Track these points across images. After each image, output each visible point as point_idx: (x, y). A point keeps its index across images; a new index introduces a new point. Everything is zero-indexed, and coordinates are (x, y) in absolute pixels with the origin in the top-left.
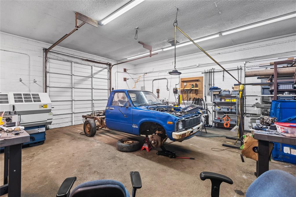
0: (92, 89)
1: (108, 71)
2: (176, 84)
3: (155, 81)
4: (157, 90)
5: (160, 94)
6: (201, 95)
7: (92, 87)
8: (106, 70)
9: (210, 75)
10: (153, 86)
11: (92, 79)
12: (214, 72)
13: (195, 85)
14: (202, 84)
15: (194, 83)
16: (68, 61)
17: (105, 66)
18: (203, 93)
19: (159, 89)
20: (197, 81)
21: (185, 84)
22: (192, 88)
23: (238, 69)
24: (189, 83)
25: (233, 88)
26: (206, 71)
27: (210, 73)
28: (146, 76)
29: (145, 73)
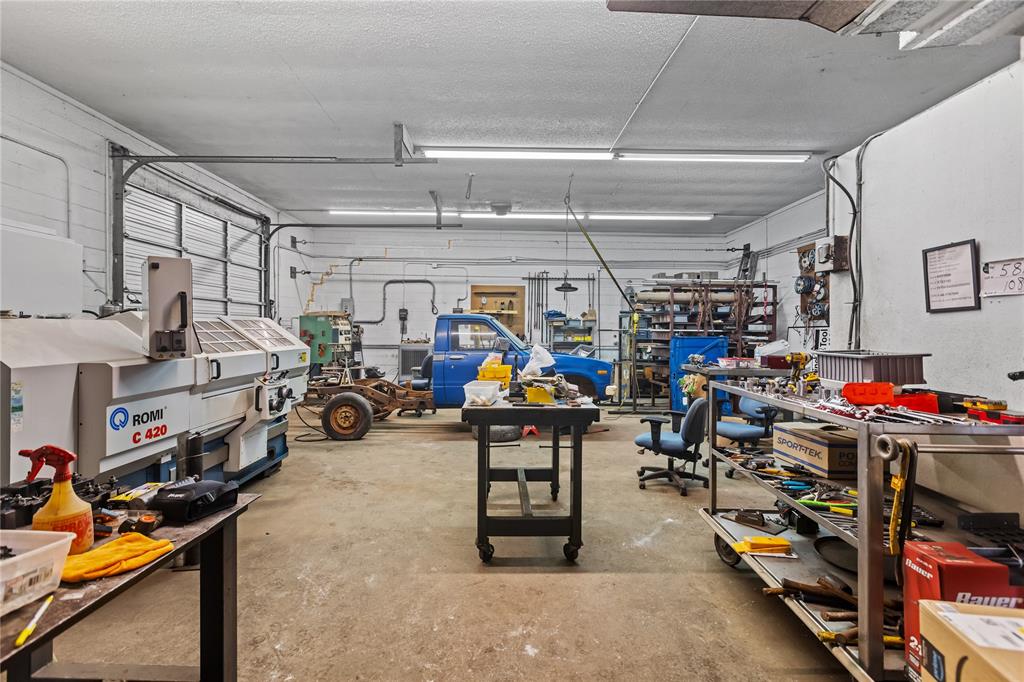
0: (226, 303)
1: (261, 243)
2: (459, 300)
3: (392, 285)
4: (401, 310)
5: (409, 324)
6: (520, 326)
7: (226, 296)
8: (255, 239)
9: (539, 284)
10: (385, 299)
11: (226, 266)
12: (547, 279)
13: (507, 303)
14: (523, 302)
15: (506, 300)
16: (168, 197)
17: (252, 224)
18: (523, 324)
19: (406, 311)
20: (513, 294)
21: (484, 300)
22: (503, 312)
23: (589, 279)
24: (494, 299)
25: (584, 315)
26: (532, 276)
27: (539, 280)
28: (358, 267)
29: (356, 259)
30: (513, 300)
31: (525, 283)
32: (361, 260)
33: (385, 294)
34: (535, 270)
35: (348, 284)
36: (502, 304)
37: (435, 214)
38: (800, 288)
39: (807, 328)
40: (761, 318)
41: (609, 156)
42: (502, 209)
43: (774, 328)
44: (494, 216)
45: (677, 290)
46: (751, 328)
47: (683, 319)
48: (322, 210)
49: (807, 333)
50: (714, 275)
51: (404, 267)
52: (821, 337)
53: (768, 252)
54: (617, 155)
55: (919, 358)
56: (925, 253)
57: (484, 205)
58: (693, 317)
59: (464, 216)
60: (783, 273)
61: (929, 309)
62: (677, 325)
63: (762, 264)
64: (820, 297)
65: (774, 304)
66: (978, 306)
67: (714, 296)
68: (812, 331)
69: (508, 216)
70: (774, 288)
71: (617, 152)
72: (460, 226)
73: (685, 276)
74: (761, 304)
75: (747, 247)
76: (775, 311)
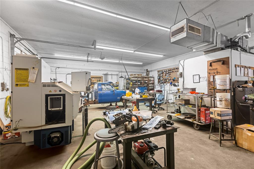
3: (68, 75)
12: (108, 75)
21: (93, 79)
22: (98, 82)
23: (117, 75)
24: (96, 79)
25: (116, 83)
26: (105, 74)
27: (106, 75)
28: (58, 70)
29: (58, 68)
30: (100, 79)
31: (103, 75)
32: (59, 68)
33: (66, 77)
34: (105, 72)
35: (55, 74)
36: (98, 80)
37: (87, 58)
38: (158, 78)
39: (159, 85)
40: (152, 83)
41: (133, 52)
42: (102, 59)
43: (154, 85)
44: (100, 60)
45: (138, 78)
46: (150, 85)
47: (139, 84)
48: (52, 54)
49: (159, 86)
50: (141, 75)
51: (72, 70)
52: (162, 87)
53: (151, 71)
54: (134, 52)
55: (195, 89)
56: (193, 75)
57: (98, 57)
58: (141, 83)
59: (92, 59)
60: (155, 75)
61: (194, 83)
62: (138, 85)
63: (150, 73)
64: (162, 80)
65: (154, 81)
66: (199, 82)
67: (145, 79)
68: (160, 86)
69: (104, 60)
70: (154, 78)
71: (134, 51)
72: (93, 62)
73: (136, 75)
74: (152, 81)
75: (147, 70)
76: (154, 82)
